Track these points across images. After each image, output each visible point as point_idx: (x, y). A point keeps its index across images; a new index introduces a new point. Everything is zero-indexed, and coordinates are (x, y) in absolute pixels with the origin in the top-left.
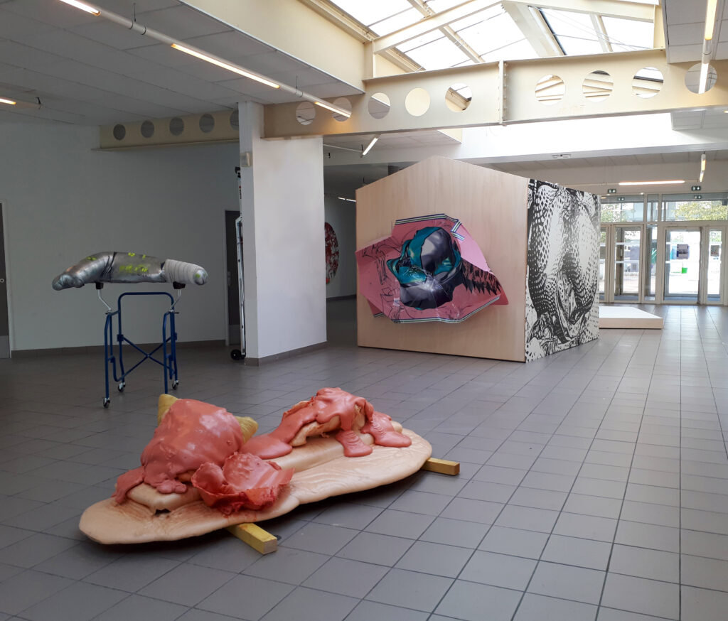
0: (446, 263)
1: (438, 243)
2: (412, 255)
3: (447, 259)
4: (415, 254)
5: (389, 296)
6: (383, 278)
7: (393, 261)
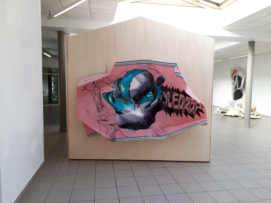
0: (150, 95)
1: (143, 81)
2: (123, 89)
3: (150, 93)
4: (126, 89)
5: (106, 121)
6: (100, 107)
7: (108, 94)
